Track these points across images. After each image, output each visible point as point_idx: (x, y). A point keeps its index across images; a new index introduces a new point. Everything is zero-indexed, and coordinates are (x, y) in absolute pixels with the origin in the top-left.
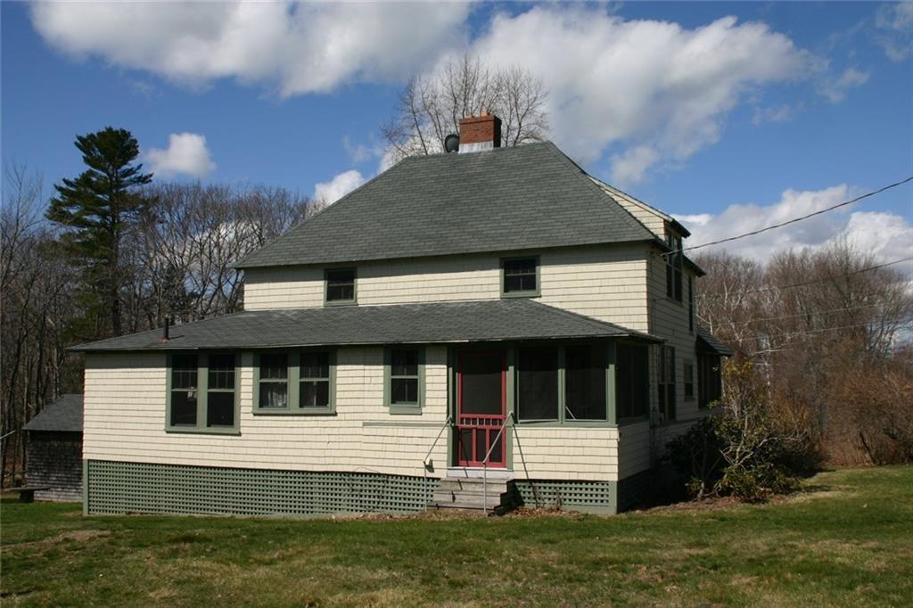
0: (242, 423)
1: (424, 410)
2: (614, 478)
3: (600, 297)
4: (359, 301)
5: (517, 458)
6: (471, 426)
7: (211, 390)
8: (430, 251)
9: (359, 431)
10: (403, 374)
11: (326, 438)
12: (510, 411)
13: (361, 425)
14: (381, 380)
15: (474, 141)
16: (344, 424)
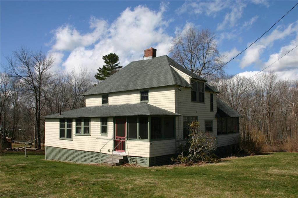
0: (73, 137)
1: (108, 135)
2: (148, 156)
3: (163, 102)
4: (109, 104)
5: (127, 150)
6: (119, 140)
7: (68, 129)
8: (123, 90)
9: (95, 140)
10: (104, 125)
11: (88, 142)
12: (126, 136)
13: (95, 139)
14: (100, 126)
15: (148, 56)
16: (92, 138)
